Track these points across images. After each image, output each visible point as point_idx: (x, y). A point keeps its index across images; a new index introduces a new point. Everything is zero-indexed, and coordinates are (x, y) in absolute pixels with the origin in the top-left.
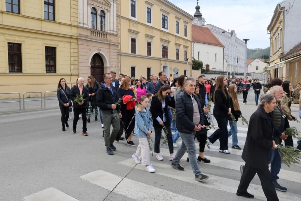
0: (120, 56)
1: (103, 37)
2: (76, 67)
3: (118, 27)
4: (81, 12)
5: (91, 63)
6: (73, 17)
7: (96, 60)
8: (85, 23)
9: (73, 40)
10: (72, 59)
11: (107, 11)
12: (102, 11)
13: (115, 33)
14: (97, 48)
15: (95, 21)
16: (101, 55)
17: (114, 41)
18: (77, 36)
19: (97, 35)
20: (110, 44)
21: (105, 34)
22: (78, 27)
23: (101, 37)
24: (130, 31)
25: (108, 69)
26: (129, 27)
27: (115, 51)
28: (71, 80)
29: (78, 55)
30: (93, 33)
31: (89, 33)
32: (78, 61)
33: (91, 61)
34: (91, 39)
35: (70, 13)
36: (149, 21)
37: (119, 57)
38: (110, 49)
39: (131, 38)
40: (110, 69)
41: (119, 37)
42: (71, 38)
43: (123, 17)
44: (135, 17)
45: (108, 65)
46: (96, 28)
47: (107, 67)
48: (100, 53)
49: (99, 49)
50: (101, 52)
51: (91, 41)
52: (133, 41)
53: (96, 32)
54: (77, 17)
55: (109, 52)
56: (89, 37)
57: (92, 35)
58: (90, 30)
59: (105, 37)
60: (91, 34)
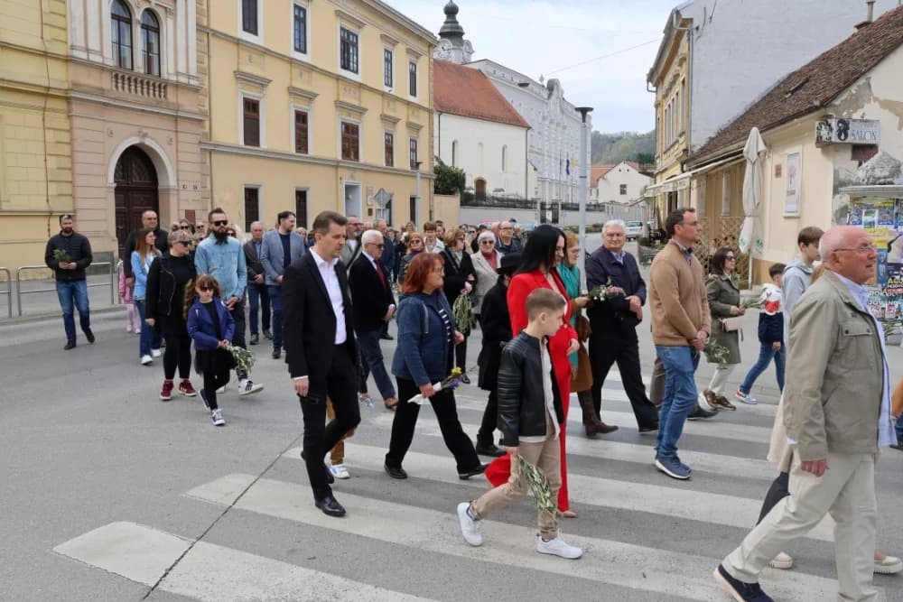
0: (210, 153)
1: (154, 95)
2: (67, 189)
3: (202, 63)
4: (78, 13)
5: (115, 177)
6: (50, 25)
7: (134, 165)
8: (91, 46)
9: (51, 104)
10: (53, 163)
11: (166, 11)
12: (150, 13)
13: (193, 82)
14: (137, 129)
15: (127, 42)
16: (147, 152)
17: (188, 108)
18: (66, 90)
19: (133, 88)
20: (176, 118)
21: (160, 86)
22: (68, 60)
23: (148, 93)
24: (241, 77)
25: (171, 197)
26: (238, 63)
27: (195, 139)
28: (49, 230)
29: (73, 151)
30: (120, 81)
31: (106, 82)
32: (70, 169)
33: (116, 171)
34: (115, 99)
35: (37, 14)
36: (302, 48)
37: (208, 158)
38: (177, 132)
39: (244, 98)
40: (178, 194)
41: (206, 96)
42: (47, 96)
43: (216, 34)
44: (255, 32)
45: (172, 182)
46: (128, 65)
47: (169, 190)
48: (143, 144)
49: (140, 132)
50: (148, 142)
51: (115, 106)
52: (251, 107)
53: (129, 79)
54: (62, 25)
55: (174, 140)
56: (107, 94)
57: (117, 87)
58: (111, 71)
59: (160, 96)
60: (114, 83)
